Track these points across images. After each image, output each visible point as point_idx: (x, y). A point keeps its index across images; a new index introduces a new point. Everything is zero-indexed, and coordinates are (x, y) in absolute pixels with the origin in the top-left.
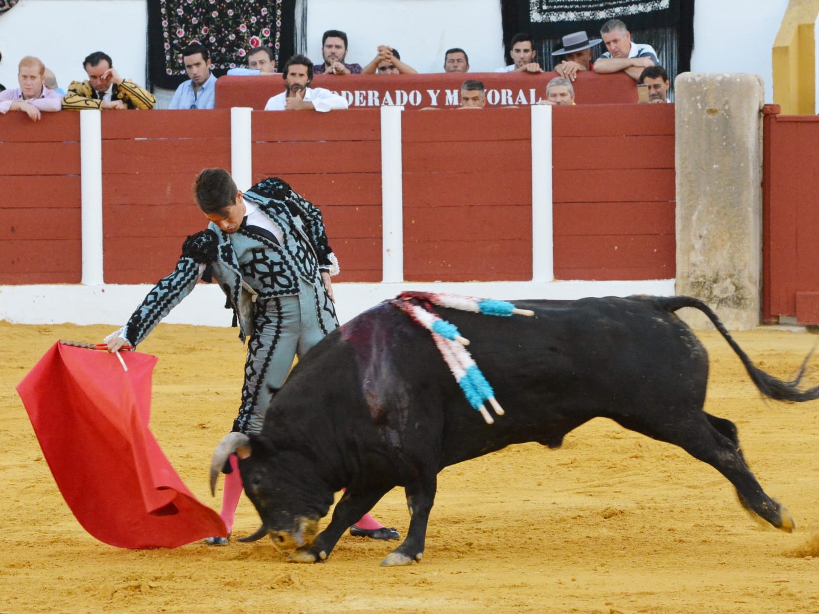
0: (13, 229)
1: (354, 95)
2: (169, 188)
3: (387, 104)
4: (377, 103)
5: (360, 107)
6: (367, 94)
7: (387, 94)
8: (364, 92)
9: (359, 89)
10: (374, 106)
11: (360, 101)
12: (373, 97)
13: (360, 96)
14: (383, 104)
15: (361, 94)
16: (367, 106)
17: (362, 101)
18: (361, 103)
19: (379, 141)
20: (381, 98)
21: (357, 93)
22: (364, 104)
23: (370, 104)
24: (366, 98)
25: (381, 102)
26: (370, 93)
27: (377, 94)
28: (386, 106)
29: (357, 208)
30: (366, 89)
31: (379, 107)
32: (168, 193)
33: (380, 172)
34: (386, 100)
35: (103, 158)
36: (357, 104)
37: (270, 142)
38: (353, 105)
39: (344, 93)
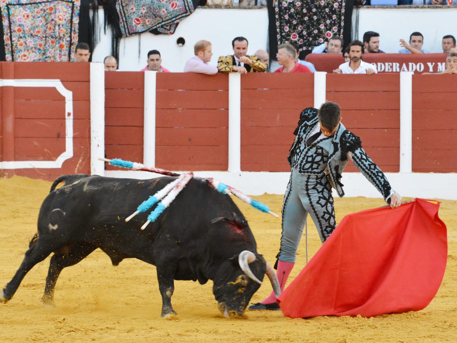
0: (190, 140)
1: (385, 65)
2: (278, 118)
3: (404, 71)
4: (398, 70)
5: (388, 72)
6: (392, 65)
7: (404, 65)
8: (391, 64)
9: (388, 62)
10: (396, 72)
12: (396, 66)
14: (401, 71)
15: (389, 65)
16: (392, 72)
17: (389, 69)
18: (389, 70)
19: (399, 91)
20: (400, 67)
21: (387, 64)
22: (391, 71)
23: (394, 70)
24: (392, 67)
25: (400, 70)
26: (394, 64)
27: (398, 65)
28: (403, 72)
29: (386, 130)
30: (392, 62)
31: (399, 72)
32: (278, 120)
33: (399, 110)
34: (403, 68)
35: (241, 100)
36: (387, 70)
37: (336, 92)
38: (384, 71)
39: (379, 64)
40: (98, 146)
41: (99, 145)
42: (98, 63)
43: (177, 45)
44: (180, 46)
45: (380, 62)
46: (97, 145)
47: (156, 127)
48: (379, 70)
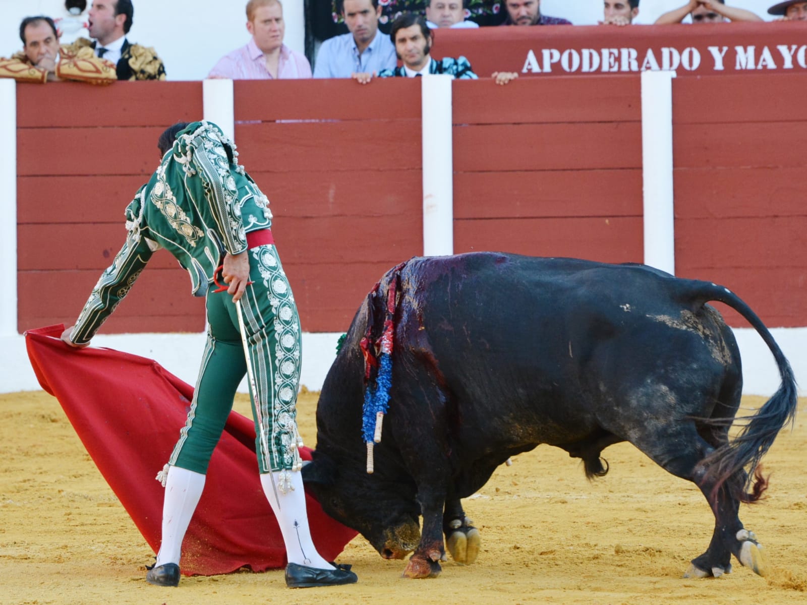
0: (106, 254)
1: (600, 55)
2: (332, 192)
3: (648, 68)
4: (635, 67)
5: (609, 73)
6: (620, 53)
7: (650, 55)
8: (615, 51)
9: (609, 46)
10: (630, 72)
11: (610, 64)
12: (628, 58)
13: (610, 57)
14: (643, 68)
15: (611, 54)
16: (619, 72)
17: (612, 64)
18: (610, 67)
19: (640, 121)
20: (640, 59)
21: (605, 52)
22: (615, 69)
23: (625, 68)
24: (618, 59)
25: (640, 66)
26: (624, 52)
27: (634, 53)
28: (649, 72)
29: (607, 221)
30: (619, 48)
31: (639, 72)
32: (331, 200)
33: (640, 168)
34: (648, 63)
36: (605, 68)
37: (478, 124)
38: (599, 70)
39: (586, 52)
43: (67, 12)
44: (75, 15)
45: (588, 47)
47: (18, 224)
48: (586, 68)
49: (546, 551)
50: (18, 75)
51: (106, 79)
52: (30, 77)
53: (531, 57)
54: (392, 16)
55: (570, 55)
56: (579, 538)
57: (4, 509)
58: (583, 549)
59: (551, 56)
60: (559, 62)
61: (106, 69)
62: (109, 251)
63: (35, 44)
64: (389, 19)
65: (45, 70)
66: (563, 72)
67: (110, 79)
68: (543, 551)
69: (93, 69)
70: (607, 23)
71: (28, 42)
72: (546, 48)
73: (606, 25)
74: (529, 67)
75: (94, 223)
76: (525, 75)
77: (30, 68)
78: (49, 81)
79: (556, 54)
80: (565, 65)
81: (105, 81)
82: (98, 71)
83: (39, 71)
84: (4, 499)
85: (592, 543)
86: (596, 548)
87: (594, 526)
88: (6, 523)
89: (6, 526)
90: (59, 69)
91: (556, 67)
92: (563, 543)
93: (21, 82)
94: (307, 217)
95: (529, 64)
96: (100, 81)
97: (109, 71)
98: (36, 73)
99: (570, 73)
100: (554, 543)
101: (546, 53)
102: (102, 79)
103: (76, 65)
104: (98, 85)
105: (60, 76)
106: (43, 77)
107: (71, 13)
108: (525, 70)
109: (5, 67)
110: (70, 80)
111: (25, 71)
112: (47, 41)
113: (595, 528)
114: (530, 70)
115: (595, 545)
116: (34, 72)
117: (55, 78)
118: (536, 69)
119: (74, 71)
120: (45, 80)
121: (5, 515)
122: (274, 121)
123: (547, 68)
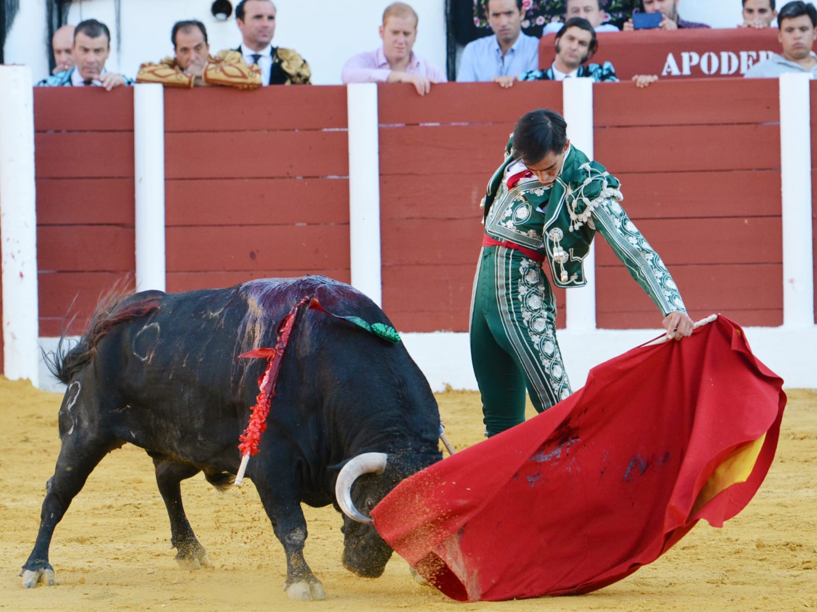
0: (252, 255)
1: (739, 57)
2: (475, 194)
6: (758, 56)
8: (754, 54)
9: (747, 49)
13: (748, 60)
15: (749, 56)
21: (744, 55)
29: (746, 221)
32: (474, 202)
33: (778, 169)
35: (380, 153)
37: (619, 127)
38: (738, 73)
39: (724, 55)
40: (21, 275)
41: (24, 274)
42: (15, 67)
43: (213, 18)
44: (221, 21)
45: (726, 49)
46: (18, 274)
47: (167, 226)
48: (724, 70)
49: (688, 546)
50: (165, 80)
51: (252, 84)
52: (177, 81)
53: (671, 59)
54: (533, 20)
55: (709, 58)
56: (720, 533)
57: (154, 507)
58: (724, 544)
59: (691, 59)
60: (699, 65)
61: (252, 74)
62: (256, 253)
63: (185, 50)
64: (531, 23)
65: (192, 76)
66: (702, 75)
67: (255, 84)
68: (685, 546)
69: (239, 74)
70: (746, 26)
71: (179, 48)
72: (685, 51)
73: (745, 28)
74: (669, 70)
75: (241, 225)
76: (664, 77)
77: (177, 73)
78: (196, 86)
79: (695, 57)
80: (704, 68)
81: (251, 86)
82: (244, 76)
83: (186, 76)
84: (154, 497)
85: (734, 538)
86: (738, 542)
87: (735, 521)
88: (156, 520)
89: (157, 523)
90: (205, 74)
91: (696, 70)
92: (705, 538)
93: (168, 87)
94: (450, 219)
95: (669, 67)
96: (246, 86)
97: (255, 77)
98: (183, 78)
99: (710, 76)
100: (696, 538)
101: (685, 56)
102: (248, 85)
103: (222, 70)
104: (244, 90)
105: (207, 80)
106: (190, 82)
107: (217, 18)
108: (664, 73)
109: (152, 72)
110: (215, 85)
111: (173, 76)
112: (197, 48)
113: (736, 523)
114: (669, 73)
115: (737, 540)
116: (181, 77)
117: (202, 83)
118: (675, 71)
119: (220, 76)
120: (192, 85)
121: (156, 512)
122: (418, 124)
123: (686, 71)
